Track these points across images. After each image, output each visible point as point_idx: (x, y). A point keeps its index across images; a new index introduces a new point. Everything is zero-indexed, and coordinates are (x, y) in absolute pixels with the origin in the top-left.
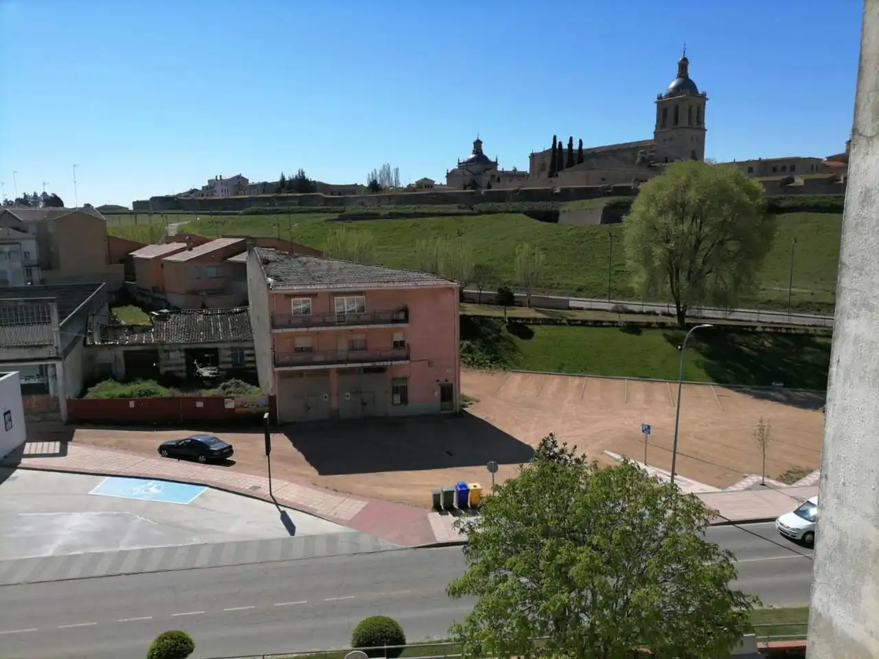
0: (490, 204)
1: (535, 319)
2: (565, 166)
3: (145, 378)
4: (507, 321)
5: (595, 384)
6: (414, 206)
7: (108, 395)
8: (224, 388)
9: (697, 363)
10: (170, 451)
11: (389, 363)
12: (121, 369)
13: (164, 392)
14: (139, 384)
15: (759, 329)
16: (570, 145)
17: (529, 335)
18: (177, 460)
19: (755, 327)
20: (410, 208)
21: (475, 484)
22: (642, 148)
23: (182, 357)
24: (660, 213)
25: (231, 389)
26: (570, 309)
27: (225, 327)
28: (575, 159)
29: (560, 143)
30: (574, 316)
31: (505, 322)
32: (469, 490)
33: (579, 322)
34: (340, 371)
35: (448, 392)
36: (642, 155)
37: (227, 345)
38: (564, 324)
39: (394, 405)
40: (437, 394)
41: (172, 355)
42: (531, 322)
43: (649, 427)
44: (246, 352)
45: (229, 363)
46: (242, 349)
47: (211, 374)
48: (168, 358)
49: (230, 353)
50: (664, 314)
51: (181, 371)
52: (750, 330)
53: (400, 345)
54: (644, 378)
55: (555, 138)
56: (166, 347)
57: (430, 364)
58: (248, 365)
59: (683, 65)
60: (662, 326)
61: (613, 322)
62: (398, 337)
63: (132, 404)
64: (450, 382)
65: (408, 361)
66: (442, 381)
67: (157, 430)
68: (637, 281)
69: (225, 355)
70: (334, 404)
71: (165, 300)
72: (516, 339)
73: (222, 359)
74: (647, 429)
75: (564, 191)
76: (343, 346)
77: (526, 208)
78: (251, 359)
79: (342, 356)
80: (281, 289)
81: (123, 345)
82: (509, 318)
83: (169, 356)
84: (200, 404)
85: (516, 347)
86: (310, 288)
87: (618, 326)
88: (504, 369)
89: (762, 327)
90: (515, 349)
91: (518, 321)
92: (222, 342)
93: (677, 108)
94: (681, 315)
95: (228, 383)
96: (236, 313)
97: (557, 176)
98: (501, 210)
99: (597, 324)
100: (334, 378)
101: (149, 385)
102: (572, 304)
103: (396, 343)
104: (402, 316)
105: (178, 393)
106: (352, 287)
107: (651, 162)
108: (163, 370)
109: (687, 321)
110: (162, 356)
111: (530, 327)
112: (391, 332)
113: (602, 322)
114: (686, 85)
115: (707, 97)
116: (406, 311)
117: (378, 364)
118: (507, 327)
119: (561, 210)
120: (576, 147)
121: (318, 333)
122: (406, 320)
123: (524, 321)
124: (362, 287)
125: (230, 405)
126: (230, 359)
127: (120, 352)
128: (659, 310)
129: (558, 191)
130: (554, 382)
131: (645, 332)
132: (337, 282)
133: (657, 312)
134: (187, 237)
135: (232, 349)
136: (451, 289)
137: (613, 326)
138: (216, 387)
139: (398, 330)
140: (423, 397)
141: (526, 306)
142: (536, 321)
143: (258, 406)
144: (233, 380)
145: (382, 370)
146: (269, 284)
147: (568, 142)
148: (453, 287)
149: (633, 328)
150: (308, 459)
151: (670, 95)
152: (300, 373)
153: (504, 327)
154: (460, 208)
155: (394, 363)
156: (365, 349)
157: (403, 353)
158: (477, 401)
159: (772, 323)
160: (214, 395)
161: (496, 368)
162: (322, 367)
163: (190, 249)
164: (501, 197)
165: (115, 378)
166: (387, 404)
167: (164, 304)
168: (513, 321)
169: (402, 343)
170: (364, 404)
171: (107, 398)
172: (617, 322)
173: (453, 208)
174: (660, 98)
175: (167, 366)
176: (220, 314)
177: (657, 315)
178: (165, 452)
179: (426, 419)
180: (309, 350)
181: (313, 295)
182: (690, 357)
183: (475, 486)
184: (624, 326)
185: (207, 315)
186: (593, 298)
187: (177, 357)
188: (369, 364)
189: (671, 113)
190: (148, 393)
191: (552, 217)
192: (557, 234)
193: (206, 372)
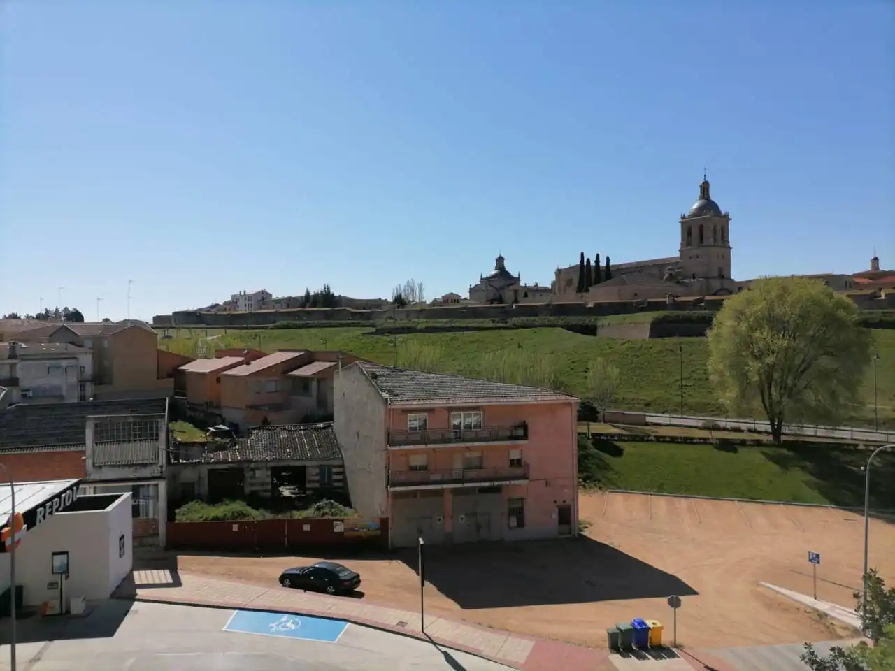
0: (525, 318)
1: (619, 435)
2: (593, 281)
3: (234, 498)
4: (590, 437)
5: (705, 506)
6: (445, 320)
7: (201, 518)
8: (319, 509)
9: (807, 483)
10: (293, 580)
11: (508, 482)
12: (204, 488)
13: (257, 515)
14: (227, 505)
15: (861, 447)
16: (597, 261)
17: (618, 452)
18: (303, 591)
19: (857, 445)
20: (441, 322)
21: (655, 621)
22: (668, 265)
23: (267, 476)
24: (752, 329)
25: (326, 510)
26: (647, 424)
27: (311, 445)
28: (603, 274)
29: (588, 260)
30: (656, 432)
31: (589, 438)
32: (649, 628)
33: (668, 439)
34: (455, 491)
35: (566, 514)
36: (670, 272)
37: (314, 463)
38: (651, 441)
39: (510, 528)
40: (555, 516)
41: (258, 473)
42: (616, 438)
43: (818, 556)
44: (334, 470)
45: (317, 481)
46: (330, 467)
47: (292, 493)
48: (253, 477)
49: (317, 471)
50: (750, 431)
51: (266, 491)
52: (851, 447)
53: (517, 463)
54: (753, 499)
55: (582, 254)
56: (252, 465)
57: (547, 484)
58: (336, 484)
59: (705, 188)
60: (758, 443)
61: (705, 439)
62: (515, 455)
63: (235, 528)
64: (567, 503)
65: (526, 481)
66: (560, 503)
67: (263, 557)
68: (728, 397)
69: (312, 474)
70: (449, 529)
71: (220, 416)
72: (606, 456)
73: (309, 477)
74: (815, 558)
75: (598, 305)
76: (458, 465)
77: (561, 322)
78: (340, 477)
79: (457, 474)
80: (399, 404)
81: (208, 463)
82: (593, 434)
83: (255, 474)
84: (307, 527)
85: (609, 465)
86: (429, 403)
87: (711, 444)
88: (600, 488)
89: (865, 445)
90: (607, 467)
91: (602, 438)
92: (311, 459)
93: (701, 228)
94: (776, 432)
95: (321, 503)
96: (321, 429)
97: (588, 291)
98: (538, 324)
99: (687, 441)
100: (449, 497)
101: (238, 506)
102: (649, 420)
103: (512, 461)
104: (520, 432)
105: (269, 516)
106: (470, 402)
107: (680, 278)
108: (247, 490)
109: (783, 438)
110: (248, 474)
111: (618, 444)
112: (509, 448)
113: (692, 439)
114: (708, 206)
115: (730, 217)
116: (524, 426)
117: (496, 483)
118: (593, 444)
119: (599, 323)
120: (603, 263)
121: (434, 449)
122: (525, 437)
123: (609, 438)
124: (482, 402)
125: (339, 528)
126: (317, 478)
127: (204, 471)
128: (744, 427)
129: (591, 305)
130: (661, 504)
131: (741, 450)
132: (455, 397)
133: (743, 428)
134: (246, 352)
135: (320, 467)
136: (570, 404)
137: (705, 443)
138: (305, 508)
139: (516, 447)
140: (541, 520)
141: (600, 421)
142: (621, 438)
143: (369, 530)
144: (325, 501)
145: (497, 490)
146: (387, 399)
147: (595, 259)
148: (572, 402)
149: (727, 446)
150: (440, 590)
151: (694, 215)
152: (414, 493)
153: (589, 444)
154: (493, 322)
155: (512, 482)
156: (481, 467)
157: (519, 471)
158: (591, 525)
159: (867, 441)
160: (309, 517)
161: (590, 488)
162: (439, 487)
163: (248, 364)
164: (532, 311)
165: (200, 498)
166: (503, 528)
167: (218, 419)
168: (598, 438)
169: (519, 461)
170: (479, 528)
171: (201, 520)
172: (708, 439)
173: (487, 323)
174: (683, 218)
175: (252, 485)
176: (304, 430)
177: (743, 431)
178: (287, 582)
179: (544, 544)
180: (424, 468)
181: (430, 411)
182: (799, 477)
183: (654, 624)
184: (716, 444)
185: (291, 431)
186: (663, 413)
187: (263, 475)
188: (487, 484)
189: (695, 232)
190: (242, 514)
191: (590, 330)
192: (611, 348)
193: (286, 492)
